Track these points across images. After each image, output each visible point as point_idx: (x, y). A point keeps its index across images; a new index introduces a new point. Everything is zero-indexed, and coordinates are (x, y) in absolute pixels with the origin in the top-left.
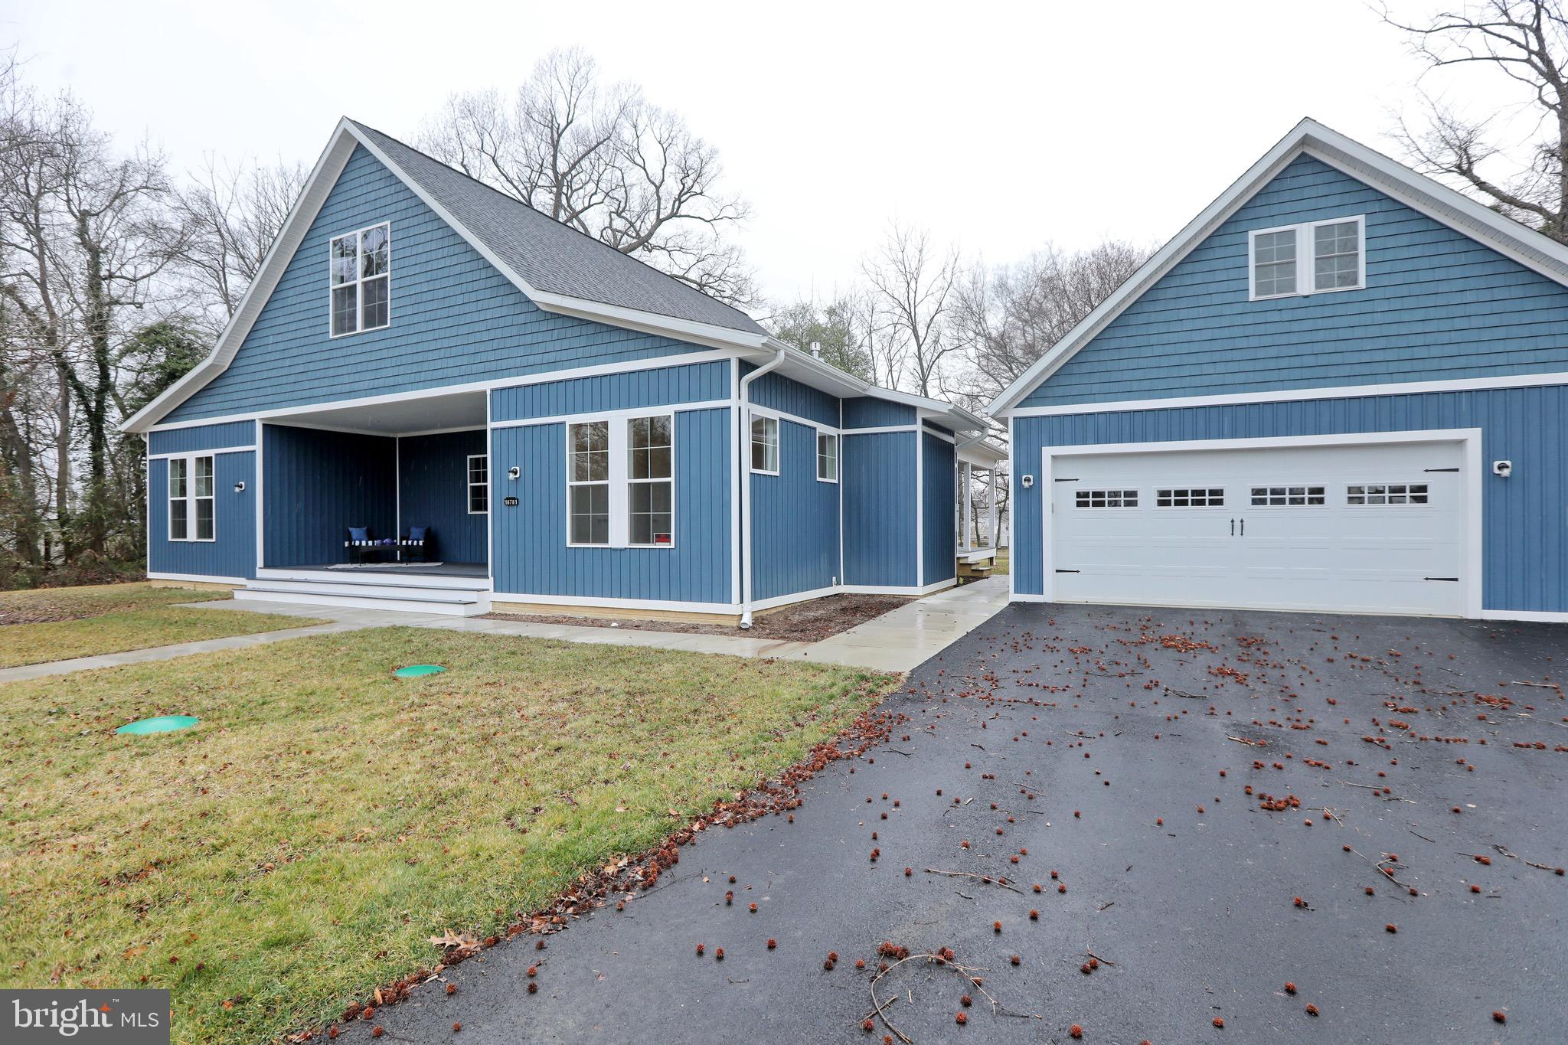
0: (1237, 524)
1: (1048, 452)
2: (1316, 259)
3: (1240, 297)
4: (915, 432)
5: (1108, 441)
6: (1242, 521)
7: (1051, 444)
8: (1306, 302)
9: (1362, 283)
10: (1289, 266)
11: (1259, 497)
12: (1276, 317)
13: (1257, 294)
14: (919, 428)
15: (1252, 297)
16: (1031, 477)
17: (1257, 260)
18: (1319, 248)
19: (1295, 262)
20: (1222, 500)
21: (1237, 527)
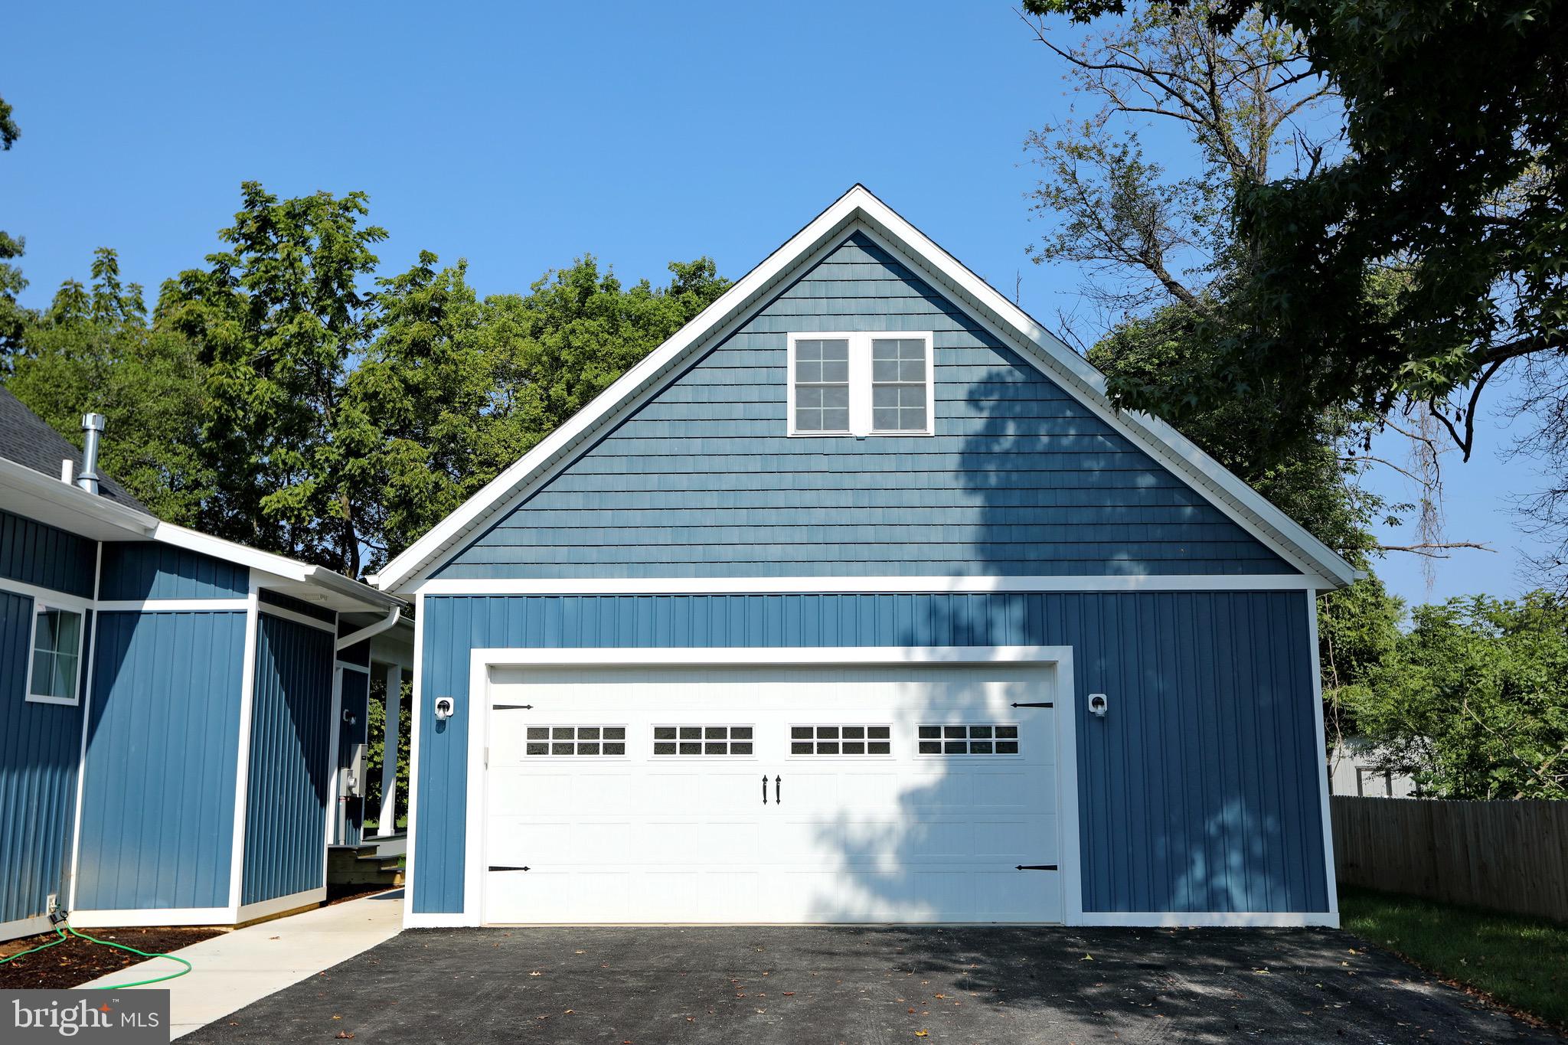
0: (771, 786)
1: (481, 658)
2: (874, 386)
3: (774, 428)
4: (245, 612)
5: (579, 643)
6: (778, 780)
7: (487, 644)
8: (861, 447)
9: (931, 429)
10: (840, 393)
11: (803, 740)
12: (823, 463)
13: (799, 426)
14: (250, 604)
15: (791, 429)
16: (450, 700)
17: (799, 377)
18: (878, 370)
19: (847, 386)
20: (751, 745)
21: (771, 789)
